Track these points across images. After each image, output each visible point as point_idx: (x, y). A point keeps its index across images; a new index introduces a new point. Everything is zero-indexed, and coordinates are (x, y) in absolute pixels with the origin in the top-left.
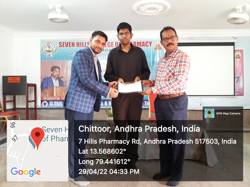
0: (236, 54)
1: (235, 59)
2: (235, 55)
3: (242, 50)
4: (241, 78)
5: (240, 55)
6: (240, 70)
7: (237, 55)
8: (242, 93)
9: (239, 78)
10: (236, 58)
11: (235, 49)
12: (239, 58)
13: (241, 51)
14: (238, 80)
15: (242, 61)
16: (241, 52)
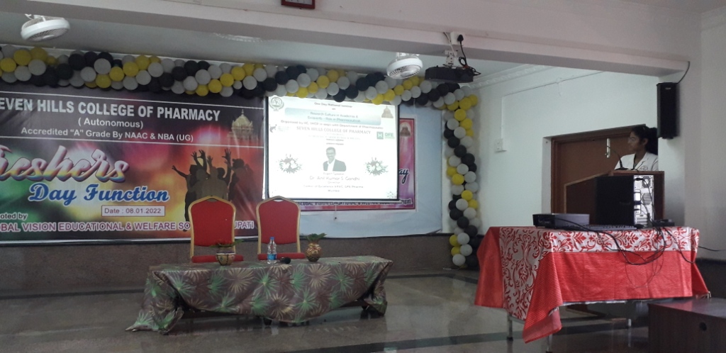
0: (403, 125)
1: (400, 137)
2: (401, 129)
3: (413, 119)
4: (410, 173)
5: (409, 129)
6: (410, 158)
7: (403, 128)
8: (412, 203)
9: (406, 174)
10: (402, 133)
11: (401, 117)
12: (407, 134)
13: (412, 121)
14: (405, 178)
15: (412, 141)
16: (410, 123)
